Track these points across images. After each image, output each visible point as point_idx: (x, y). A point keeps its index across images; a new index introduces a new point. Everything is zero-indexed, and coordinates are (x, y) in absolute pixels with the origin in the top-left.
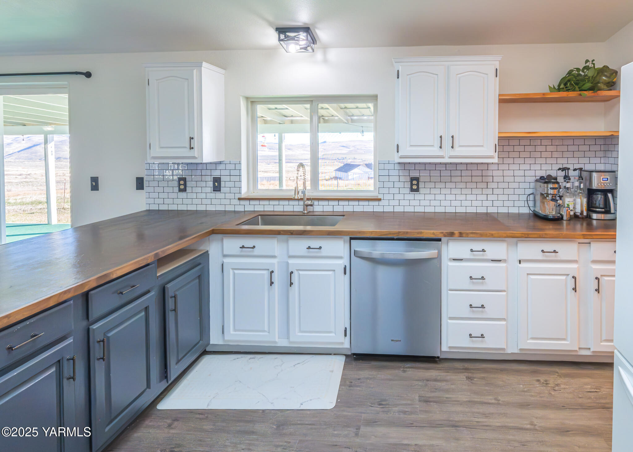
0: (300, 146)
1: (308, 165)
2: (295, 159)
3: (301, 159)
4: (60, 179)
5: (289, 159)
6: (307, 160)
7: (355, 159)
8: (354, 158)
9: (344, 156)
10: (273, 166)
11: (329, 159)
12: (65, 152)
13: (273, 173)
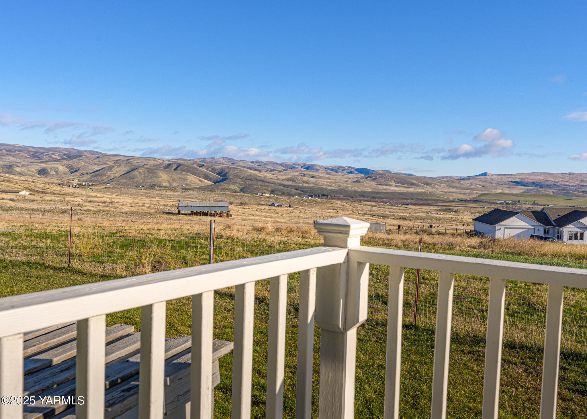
0: (443, 180)
1: (454, 210)
2: (436, 200)
3: (444, 201)
4: (138, 210)
5: (426, 200)
6: (452, 201)
7: (535, 204)
8: (534, 202)
9: (516, 199)
10: (400, 209)
11: (490, 203)
12: (159, 178)
13: (394, 219)
